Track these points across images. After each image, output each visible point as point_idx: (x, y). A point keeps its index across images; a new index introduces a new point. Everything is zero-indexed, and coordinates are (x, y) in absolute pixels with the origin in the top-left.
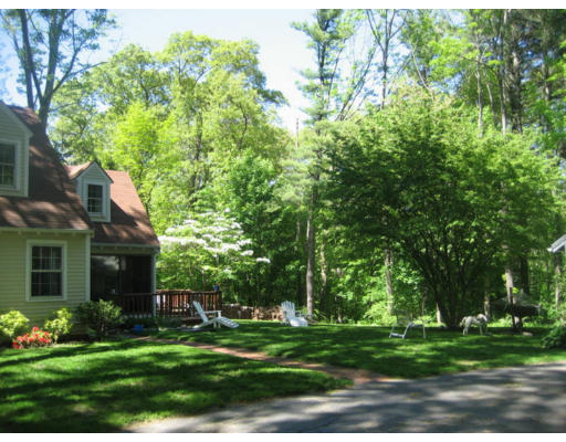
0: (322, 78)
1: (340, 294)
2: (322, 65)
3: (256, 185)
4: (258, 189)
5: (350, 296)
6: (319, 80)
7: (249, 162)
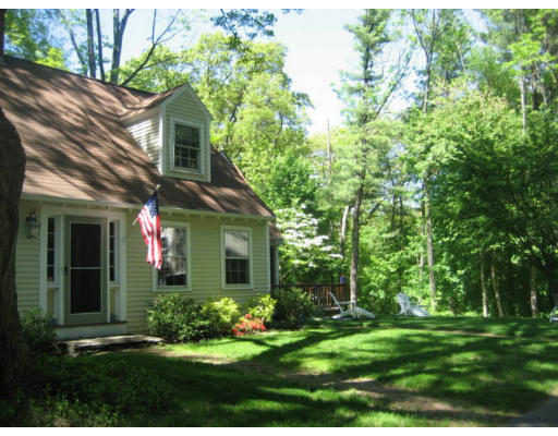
0: (366, 80)
1: (372, 293)
2: (366, 67)
3: (299, 184)
4: (303, 188)
5: (382, 294)
6: (363, 82)
7: (290, 162)
